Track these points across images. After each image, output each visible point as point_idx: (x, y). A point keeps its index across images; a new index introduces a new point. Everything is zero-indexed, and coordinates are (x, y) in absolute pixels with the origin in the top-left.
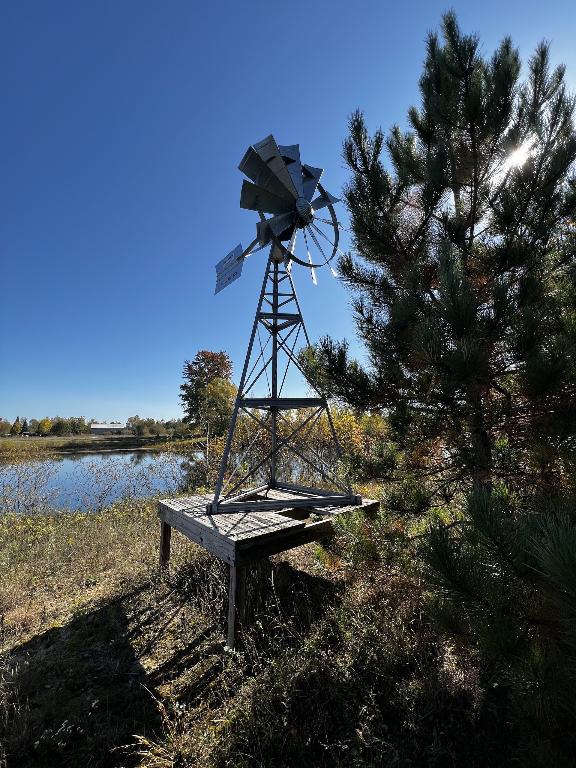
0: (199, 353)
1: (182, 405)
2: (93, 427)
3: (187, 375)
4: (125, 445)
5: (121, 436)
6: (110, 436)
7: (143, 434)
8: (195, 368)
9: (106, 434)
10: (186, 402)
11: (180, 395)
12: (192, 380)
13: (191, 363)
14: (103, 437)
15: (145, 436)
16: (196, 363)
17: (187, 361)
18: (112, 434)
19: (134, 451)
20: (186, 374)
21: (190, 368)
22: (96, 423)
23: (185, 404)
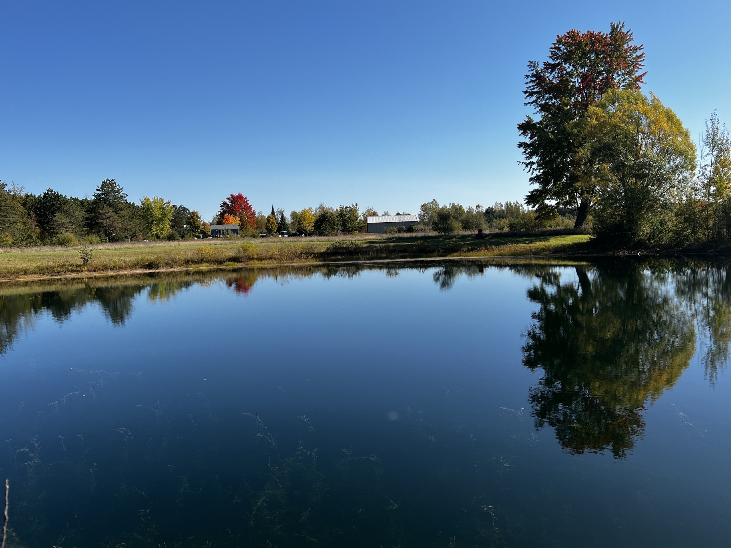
0: (559, 41)
1: (527, 165)
2: (371, 220)
3: (534, 98)
4: (422, 251)
5: (413, 235)
6: (397, 235)
7: (452, 230)
8: (552, 77)
9: (390, 232)
10: (535, 159)
11: (521, 145)
12: (544, 108)
13: (541, 66)
14: (385, 236)
15: (455, 233)
16: (553, 67)
17: (532, 65)
18: (399, 231)
19: (439, 262)
20: (531, 94)
21: (539, 79)
22: (375, 214)
23: (532, 163)
